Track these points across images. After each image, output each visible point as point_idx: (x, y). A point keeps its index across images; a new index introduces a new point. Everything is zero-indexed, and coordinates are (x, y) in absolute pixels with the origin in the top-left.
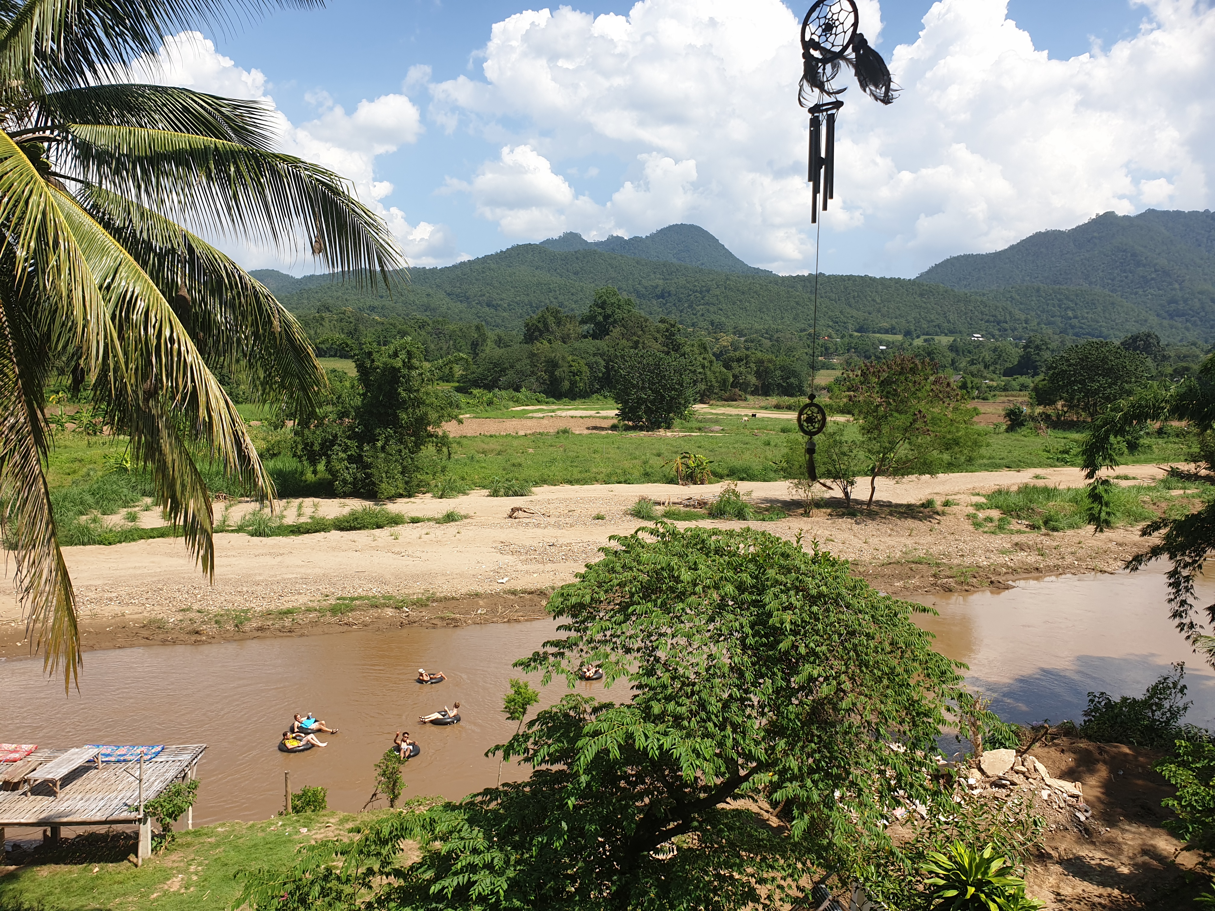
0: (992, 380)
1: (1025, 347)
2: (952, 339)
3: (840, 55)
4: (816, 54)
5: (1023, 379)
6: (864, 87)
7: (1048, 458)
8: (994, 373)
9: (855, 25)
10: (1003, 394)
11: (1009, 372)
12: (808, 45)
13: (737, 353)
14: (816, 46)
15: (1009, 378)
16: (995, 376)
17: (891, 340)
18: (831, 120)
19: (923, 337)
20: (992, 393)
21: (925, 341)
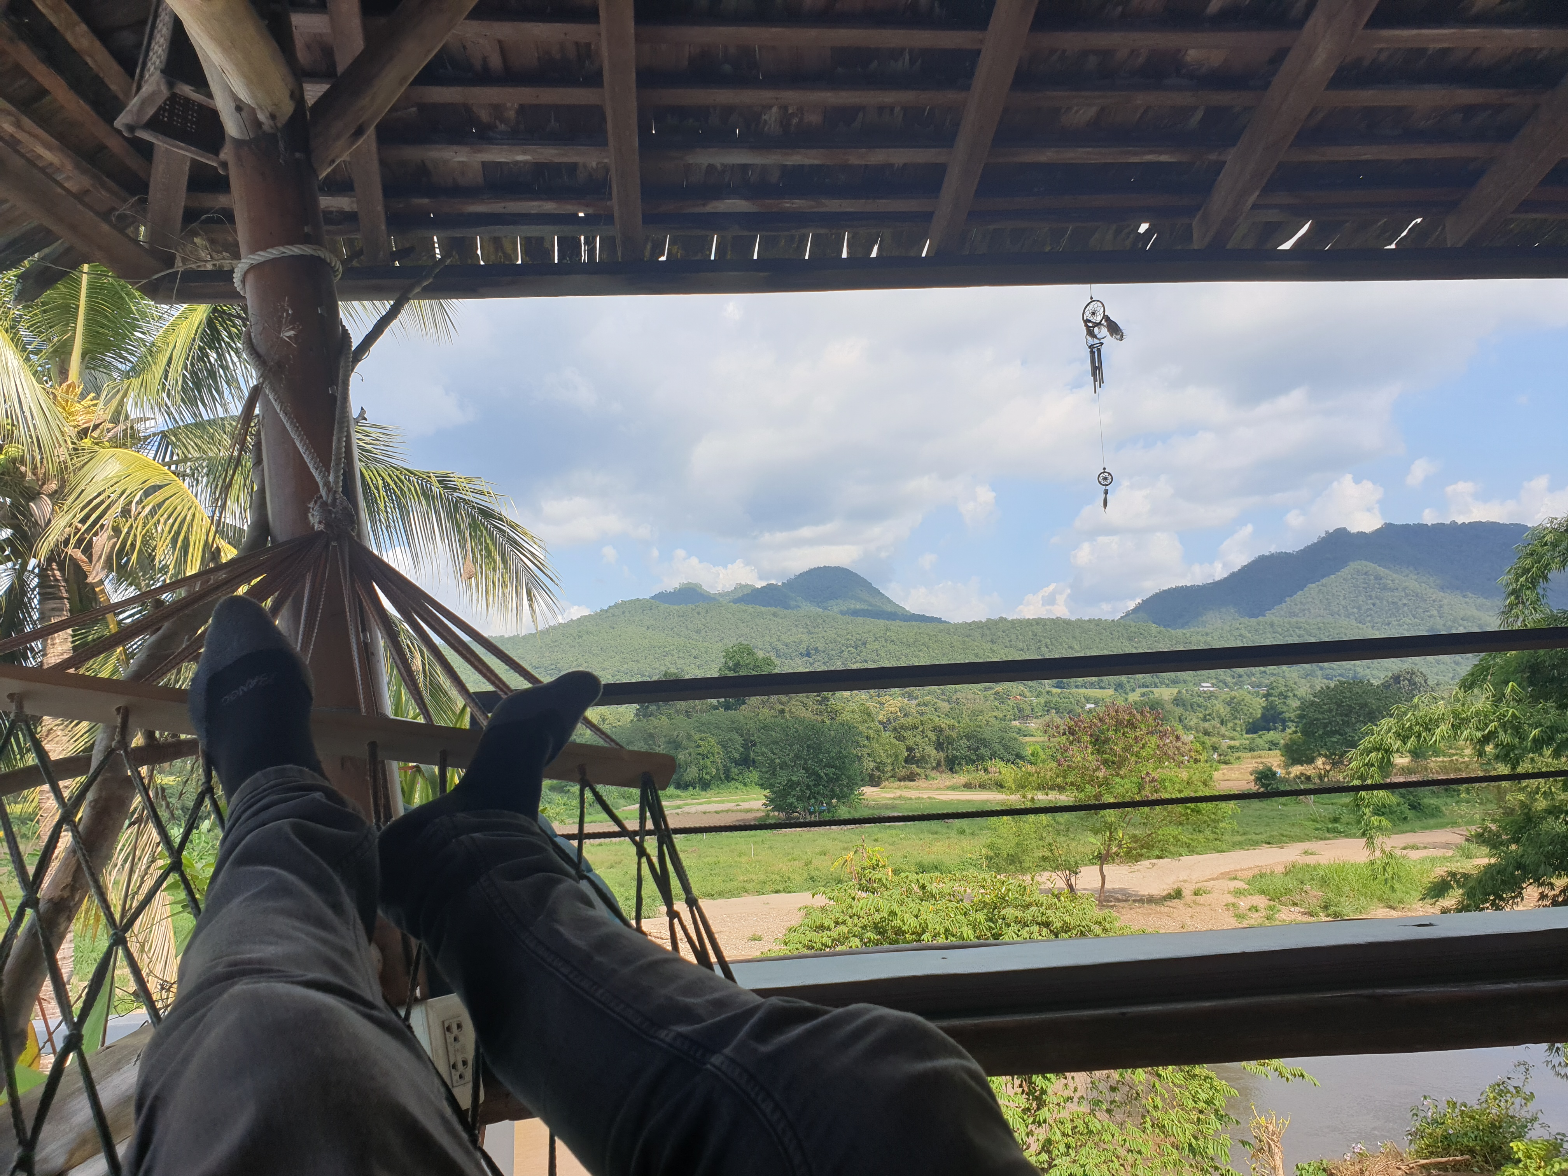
0: (1232, 739)
1: (1267, 696)
2: (1176, 690)
3: (1100, 324)
4: (1090, 325)
5: (1272, 735)
6: (1112, 335)
7: (1317, 829)
8: (1234, 730)
9: (1104, 311)
10: (1249, 754)
11: (1254, 728)
12: (1086, 321)
13: (910, 719)
14: (1090, 321)
15: (1254, 736)
16: (1235, 733)
17: (1099, 696)
18: (1099, 350)
19: (1139, 691)
20: (1237, 754)
21: (1143, 695)
